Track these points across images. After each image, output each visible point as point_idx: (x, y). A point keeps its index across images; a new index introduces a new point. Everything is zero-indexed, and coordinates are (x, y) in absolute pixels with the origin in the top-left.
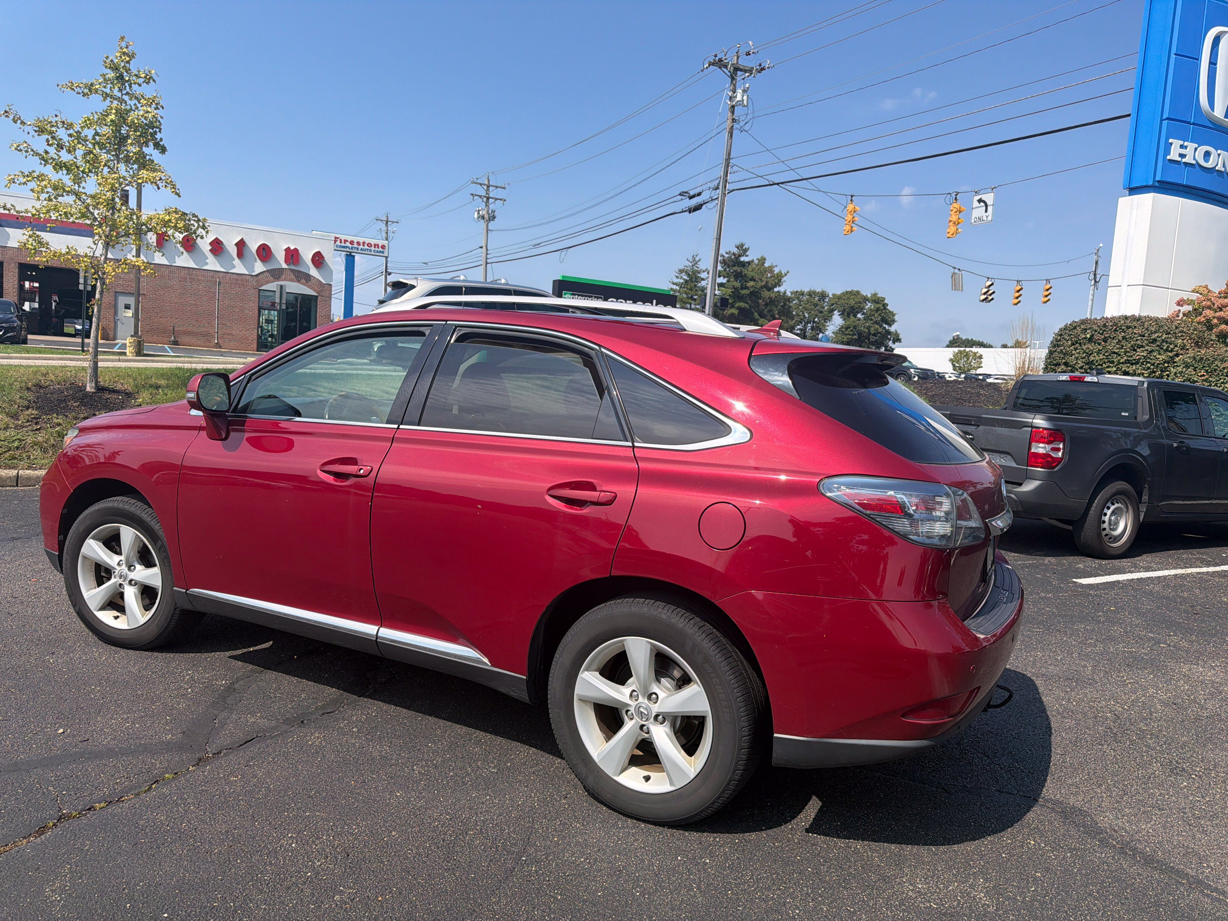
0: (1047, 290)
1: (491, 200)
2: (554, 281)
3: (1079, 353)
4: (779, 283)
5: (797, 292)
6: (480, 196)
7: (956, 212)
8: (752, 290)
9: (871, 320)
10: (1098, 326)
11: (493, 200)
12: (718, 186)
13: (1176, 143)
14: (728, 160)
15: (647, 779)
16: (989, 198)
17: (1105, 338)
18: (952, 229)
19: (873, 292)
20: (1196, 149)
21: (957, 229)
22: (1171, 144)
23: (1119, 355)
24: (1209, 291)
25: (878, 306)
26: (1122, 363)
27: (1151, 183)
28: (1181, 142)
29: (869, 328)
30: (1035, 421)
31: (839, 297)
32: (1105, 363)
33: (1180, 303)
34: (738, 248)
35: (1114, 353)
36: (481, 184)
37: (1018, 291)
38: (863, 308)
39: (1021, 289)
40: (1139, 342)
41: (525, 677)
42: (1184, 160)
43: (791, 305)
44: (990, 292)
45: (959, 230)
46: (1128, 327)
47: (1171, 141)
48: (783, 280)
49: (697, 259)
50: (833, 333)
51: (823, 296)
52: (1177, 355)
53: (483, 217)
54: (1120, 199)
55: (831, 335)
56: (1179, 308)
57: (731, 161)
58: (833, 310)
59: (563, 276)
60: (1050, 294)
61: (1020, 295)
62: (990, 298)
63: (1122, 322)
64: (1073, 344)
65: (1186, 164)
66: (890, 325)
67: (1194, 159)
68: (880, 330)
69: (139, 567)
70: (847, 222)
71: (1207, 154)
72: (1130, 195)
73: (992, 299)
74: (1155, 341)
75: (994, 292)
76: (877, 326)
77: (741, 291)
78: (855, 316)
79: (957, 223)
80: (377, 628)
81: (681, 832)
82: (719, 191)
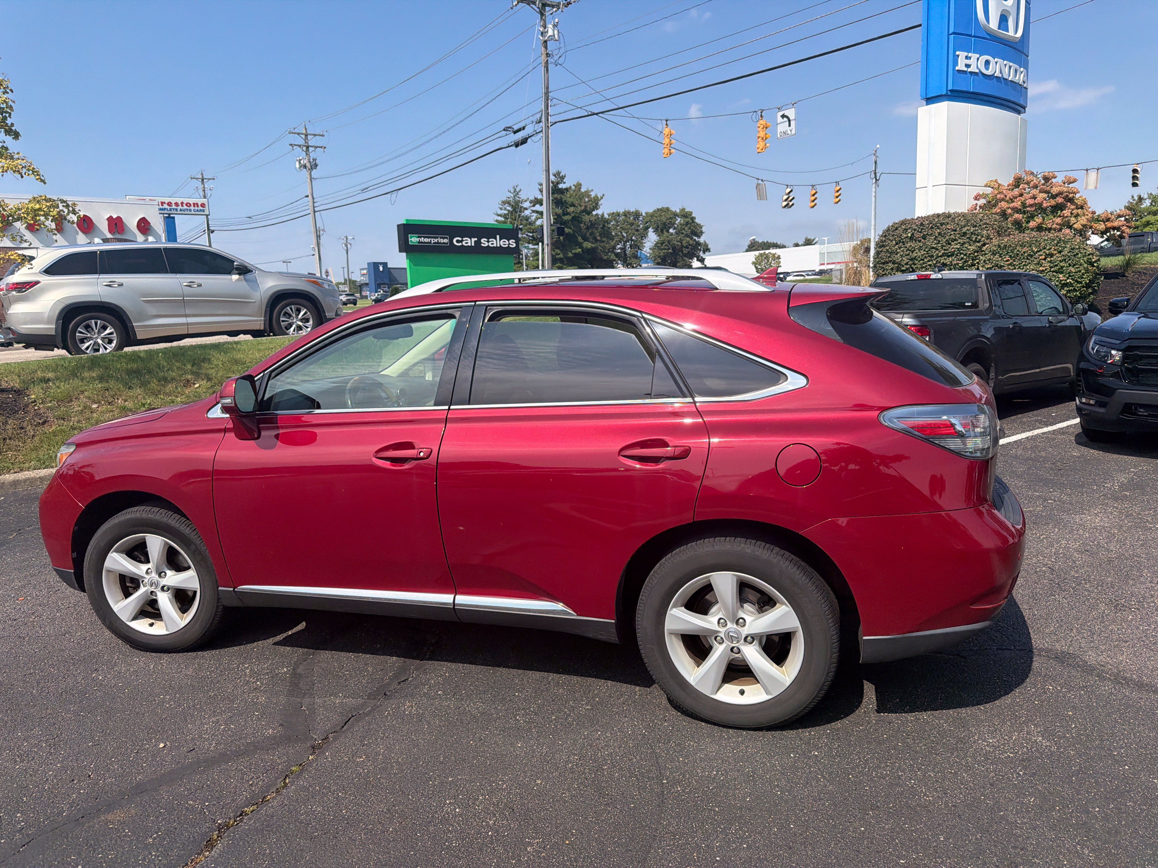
0: (838, 191)
1: (311, 149)
2: (398, 226)
3: (903, 251)
4: (596, 207)
5: (613, 213)
6: (299, 146)
7: (763, 128)
8: (573, 215)
9: (683, 233)
10: (917, 226)
11: (313, 149)
12: (540, 119)
13: (962, 54)
14: (547, 93)
15: (742, 692)
16: (791, 113)
17: (924, 235)
18: (761, 144)
19: (681, 208)
20: (978, 59)
21: (766, 144)
22: (958, 56)
23: (937, 249)
24: (999, 185)
25: (687, 220)
26: (941, 256)
27: (944, 93)
28: (966, 54)
29: (681, 241)
30: (904, 320)
31: (652, 215)
32: (926, 257)
33: (976, 198)
34: (555, 176)
35: (933, 248)
36: (298, 134)
37: (814, 195)
38: (674, 223)
39: (816, 193)
40: (952, 237)
41: (614, 621)
42: (969, 70)
43: (610, 226)
44: (791, 198)
45: (768, 145)
46: (942, 224)
47: (957, 53)
48: (600, 203)
49: (518, 190)
50: (650, 249)
51: (637, 215)
52: (984, 245)
53: (305, 166)
54: (919, 109)
55: (649, 251)
56: (976, 202)
57: (550, 94)
58: (647, 228)
59: (407, 220)
60: (840, 195)
61: (816, 199)
62: (791, 203)
63: (936, 220)
64: (897, 244)
65: (971, 73)
66: (699, 237)
67: (978, 68)
68: (691, 242)
69: (169, 573)
70: (665, 146)
71: (987, 63)
72: (927, 104)
73: (793, 204)
74: (965, 233)
75: (793, 198)
76: (688, 239)
77: (563, 217)
78: (668, 231)
79: (764, 139)
80: (452, 596)
81: (780, 732)
82: (542, 124)
